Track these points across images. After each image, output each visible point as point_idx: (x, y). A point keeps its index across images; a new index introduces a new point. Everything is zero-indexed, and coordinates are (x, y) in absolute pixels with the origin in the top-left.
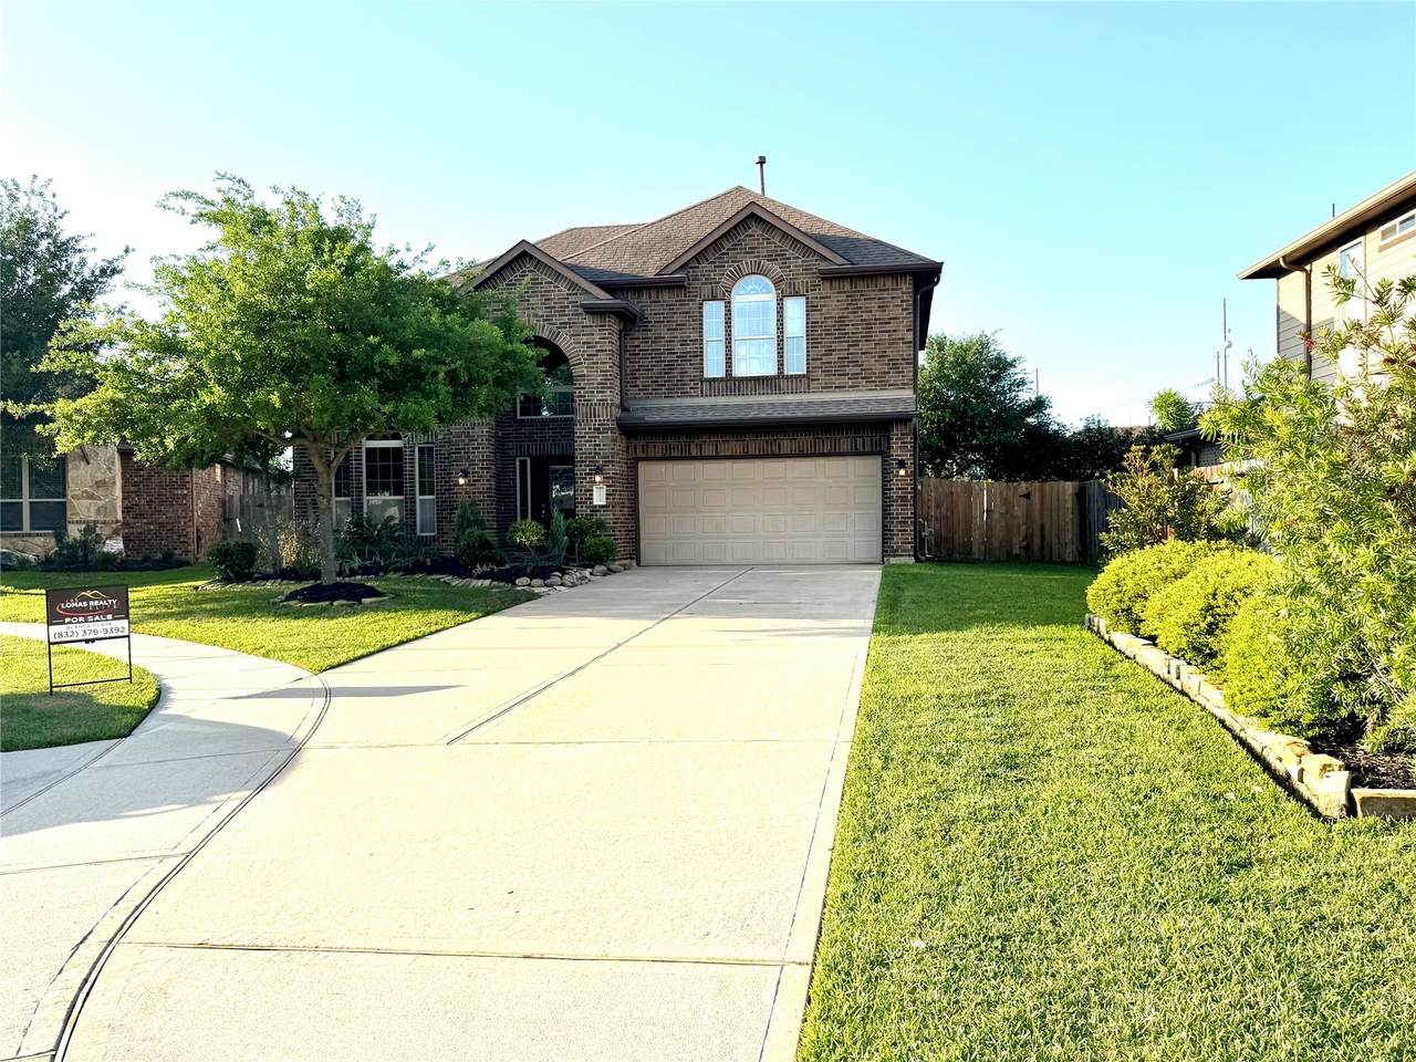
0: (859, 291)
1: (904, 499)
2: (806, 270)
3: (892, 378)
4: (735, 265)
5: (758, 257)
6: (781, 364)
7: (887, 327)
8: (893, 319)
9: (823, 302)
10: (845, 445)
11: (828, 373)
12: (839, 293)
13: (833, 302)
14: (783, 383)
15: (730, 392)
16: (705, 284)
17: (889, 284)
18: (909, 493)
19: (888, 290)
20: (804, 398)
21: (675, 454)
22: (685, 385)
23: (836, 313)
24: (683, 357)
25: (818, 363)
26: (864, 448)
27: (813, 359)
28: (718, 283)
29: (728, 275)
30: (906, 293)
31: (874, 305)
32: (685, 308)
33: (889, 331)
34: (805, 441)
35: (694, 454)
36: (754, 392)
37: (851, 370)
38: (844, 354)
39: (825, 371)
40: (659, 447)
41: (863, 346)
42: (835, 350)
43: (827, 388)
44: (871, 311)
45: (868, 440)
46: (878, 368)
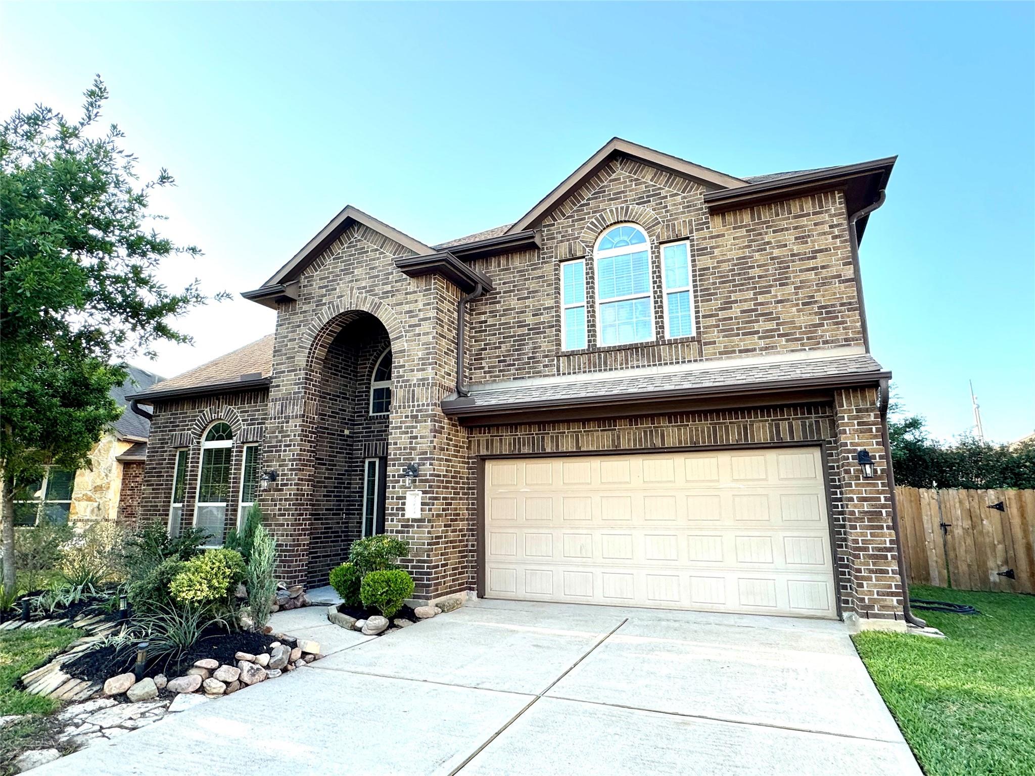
0: (765, 223)
1: (875, 515)
2: (688, 207)
3: (827, 331)
4: (598, 215)
5: (626, 201)
6: (660, 327)
7: (812, 264)
8: (821, 251)
9: (713, 242)
10: (762, 430)
11: (727, 332)
12: (734, 228)
13: (728, 240)
14: (664, 351)
15: (593, 367)
16: (562, 241)
17: (808, 206)
18: (883, 506)
19: (808, 215)
20: (696, 367)
21: (525, 450)
22: (538, 362)
23: (735, 254)
24: (536, 330)
25: (712, 321)
26: (792, 436)
27: (704, 317)
28: (577, 238)
29: (589, 228)
30: (835, 215)
31: (789, 237)
32: (538, 273)
33: (816, 268)
34: (700, 428)
35: (548, 450)
36: (625, 365)
37: (762, 325)
38: (750, 305)
39: (723, 331)
40: (505, 441)
41: (777, 292)
42: (736, 302)
43: (728, 352)
44: (785, 246)
45: (797, 425)
46: (804, 320)
